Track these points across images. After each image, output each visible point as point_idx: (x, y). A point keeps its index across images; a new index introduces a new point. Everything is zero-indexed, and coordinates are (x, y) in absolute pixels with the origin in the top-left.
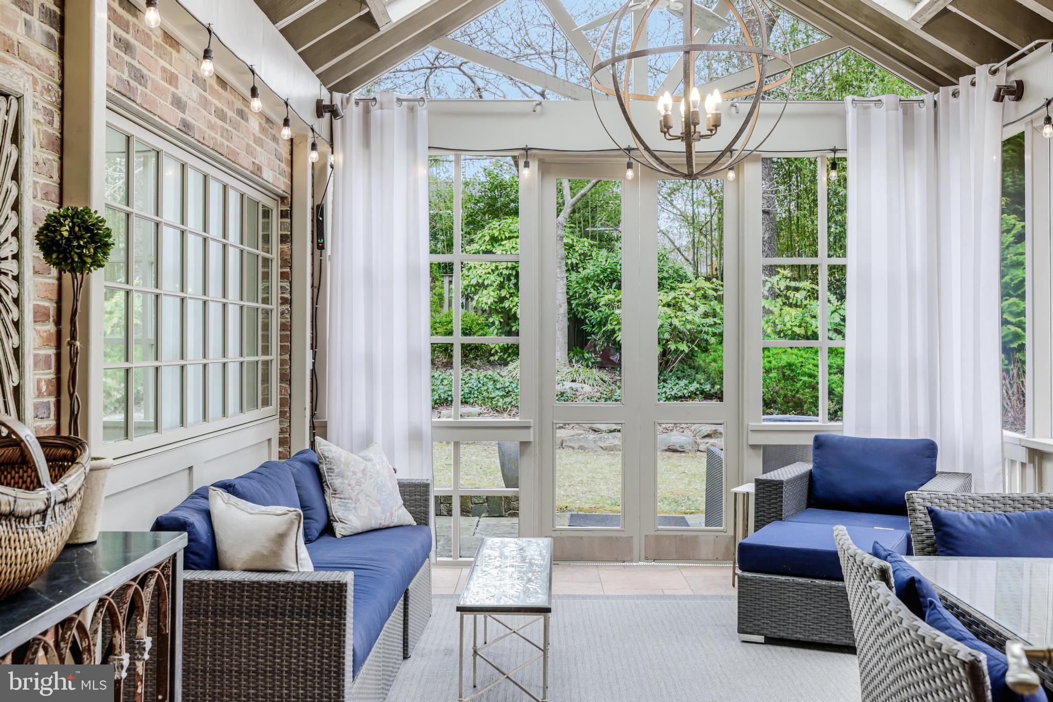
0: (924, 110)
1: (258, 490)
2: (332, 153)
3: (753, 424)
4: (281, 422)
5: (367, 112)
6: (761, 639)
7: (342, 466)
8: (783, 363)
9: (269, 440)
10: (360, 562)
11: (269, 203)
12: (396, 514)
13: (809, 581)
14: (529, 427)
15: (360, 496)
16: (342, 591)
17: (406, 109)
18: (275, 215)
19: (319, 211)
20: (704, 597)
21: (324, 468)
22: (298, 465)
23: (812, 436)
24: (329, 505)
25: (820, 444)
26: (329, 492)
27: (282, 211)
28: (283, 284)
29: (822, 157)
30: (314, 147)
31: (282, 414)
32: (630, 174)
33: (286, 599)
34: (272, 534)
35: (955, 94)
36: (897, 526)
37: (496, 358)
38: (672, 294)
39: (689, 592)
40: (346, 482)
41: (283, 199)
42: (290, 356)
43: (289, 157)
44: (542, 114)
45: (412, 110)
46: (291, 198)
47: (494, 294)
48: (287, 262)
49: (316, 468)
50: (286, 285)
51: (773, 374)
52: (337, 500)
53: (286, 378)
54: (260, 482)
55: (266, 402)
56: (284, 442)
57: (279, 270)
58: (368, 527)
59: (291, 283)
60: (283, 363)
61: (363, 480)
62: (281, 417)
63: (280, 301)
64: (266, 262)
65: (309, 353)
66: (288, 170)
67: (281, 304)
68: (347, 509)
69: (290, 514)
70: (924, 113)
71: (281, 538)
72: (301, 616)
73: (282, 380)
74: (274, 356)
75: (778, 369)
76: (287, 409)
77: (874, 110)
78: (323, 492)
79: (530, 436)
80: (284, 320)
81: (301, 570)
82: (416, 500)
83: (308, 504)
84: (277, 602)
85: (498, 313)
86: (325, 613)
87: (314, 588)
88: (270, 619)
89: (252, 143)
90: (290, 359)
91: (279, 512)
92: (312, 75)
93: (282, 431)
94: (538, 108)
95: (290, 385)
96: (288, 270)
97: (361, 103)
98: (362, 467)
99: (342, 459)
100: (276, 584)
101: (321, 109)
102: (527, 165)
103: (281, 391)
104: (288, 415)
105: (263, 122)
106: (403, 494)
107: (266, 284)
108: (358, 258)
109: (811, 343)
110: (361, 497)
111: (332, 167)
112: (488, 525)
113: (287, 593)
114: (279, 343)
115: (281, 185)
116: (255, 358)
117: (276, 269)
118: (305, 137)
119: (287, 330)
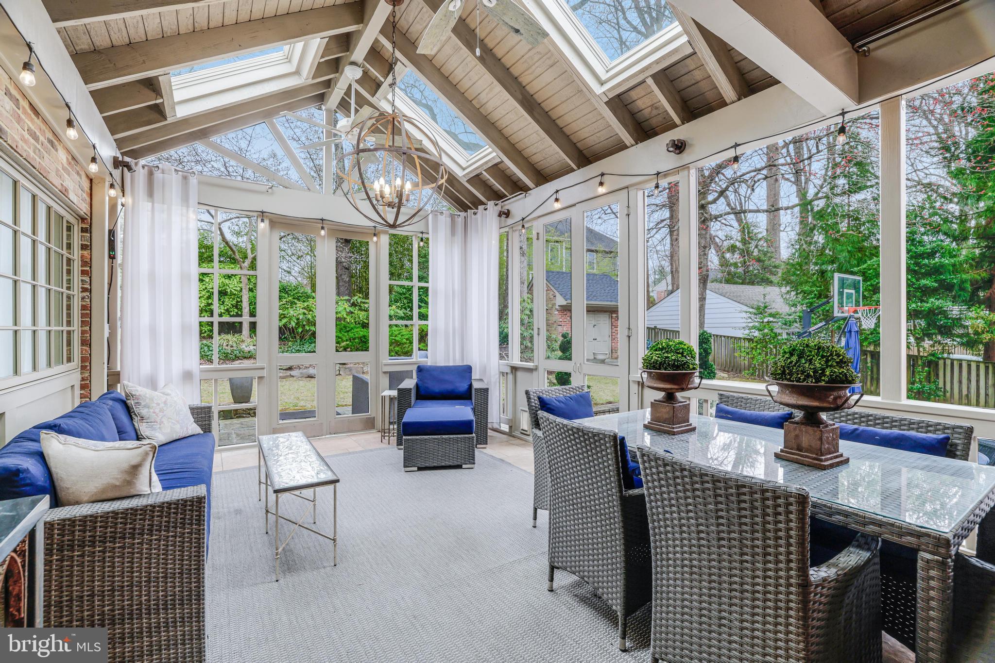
0: (460, 219)
1: (83, 425)
2: (123, 196)
3: (385, 362)
4: (81, 373)
5: (151, 174)
6: (416, 469)
7: (147, 401)
8: (361, 335)
9: (73, 386)
10: (177, 466)
11: (72, 220)
12: (190, 428)
13: (439, 436)
14: (264, 368)
15: (163, 420)
16: (200, 503)
17: (181, 178)
18: (76, 230)
19: (112, 233)
20: (371, 450)
21: (131, 402)
22: (110, 403)
23: (416, 366)
24: (137, 427)
25: (420, 370)
26: (136, 419)
27: (82, 228)
28: (84, 278)
29: (416, 235)
30: (112, 186)
31: (83, 368)
32: (323, 232)
33: (145, 520)
34: (125, 466)
35: (475, 214)
36: (466, 405)
37: (206, 335)
38: (306, 304)
39: (360, 449)
40: (152, 411)
41: (83, 219)
42: (90, 327)
43: (89, 191)
44: (272, 194)
45: (185, 178)
46: (91, 220)
47: (205, 302)
48: (87, 263)
49: (124, 403)
50: (87, 279)
51: (357, 340)
52: (144, 424)
53: (86, 342)
54: (83, 419)
55: (69, 360)
56: (85, 386)
57: (80, 269)
58: (171, 440)
59: (90, 277)
60: (83, 332)
61: (165, 408)
62: (81, 369)
63: (80, 290)
64: (69, 261)
65: (106, 326)
66: (88, 199)
67: (82, 292)
68: (154, 429)
69: (144, 447)
70: (460, 221)
71: (134, 469)
72: (160, 531)
73: (82, 344)
74: (76, 327)
75: (358, 338)
76: (88, 364)
77: (440, 217)
78: (132, 419)
79: (264, 373)
80: (84, 303)
81: (153, 491)
82: (202, 417)
83: (122, 430)
84: (135, 525)
85: (206, 311)
86: (184, 524)
87: (173, 506)
88: (127, 540)
89: (60, 169)
90: (90, 330)
91: (130, 446)
92: (111, 138)
93: (83, 379)
94: (270, 190)
95: (90, 347)
96: (88, 268)
97: (146, 168)
98: (164, 399)
99: (148, 396)
100: (134, 510)
101: (117, 163)
102: (262, 221)
103: (82, 352)
104: (88, 368)
105: (70, 158)
106: (193, 414)
107: (68, 278)
108: (144, 266)
109: (408, 323)
110: (165, 420)
111: (123, 205)
112: (226, 424)
113: (145, 515)
114: (80, 319)
115: (84, 208)
116: (61, 328)
117: (77, 267)
118: (103, 180)
119: (87, 310)
